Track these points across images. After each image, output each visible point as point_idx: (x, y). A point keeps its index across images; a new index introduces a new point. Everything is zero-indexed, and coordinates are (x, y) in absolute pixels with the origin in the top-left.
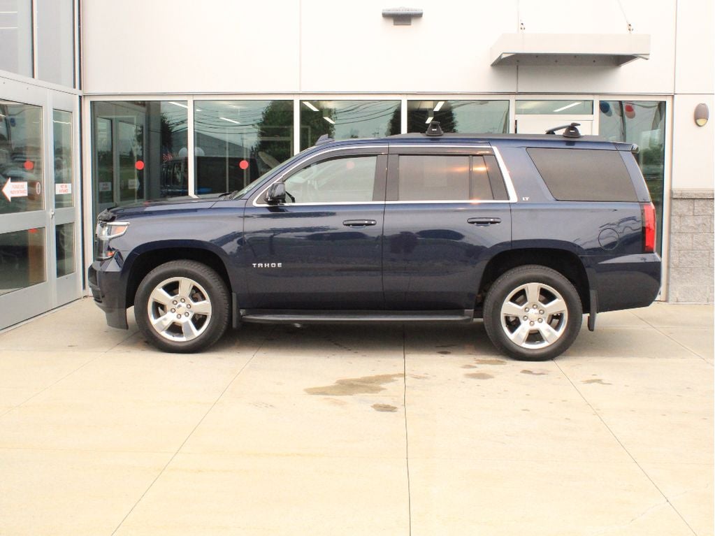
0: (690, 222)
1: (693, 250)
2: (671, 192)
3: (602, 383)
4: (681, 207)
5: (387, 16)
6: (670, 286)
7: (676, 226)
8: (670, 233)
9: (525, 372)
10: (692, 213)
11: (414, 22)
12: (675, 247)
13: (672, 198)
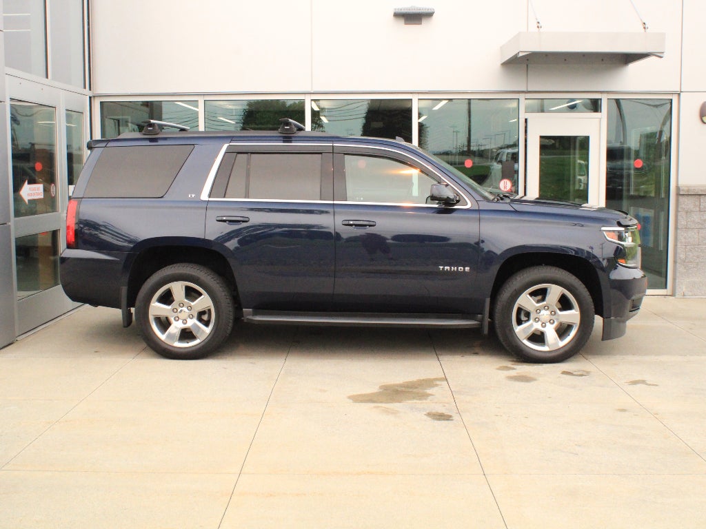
0: (696, 217)
1: (698, 245)
2: (678, 188)
3: (647, 384)
4: (687, 203)
5: (398, 15)
6: (677, 281)
7: (682, 222)
8: (676, 228)
9: (564, 373)
10: (698, 209)
11: (424, 21)
12: (681, 242)
13: (678, 194)
